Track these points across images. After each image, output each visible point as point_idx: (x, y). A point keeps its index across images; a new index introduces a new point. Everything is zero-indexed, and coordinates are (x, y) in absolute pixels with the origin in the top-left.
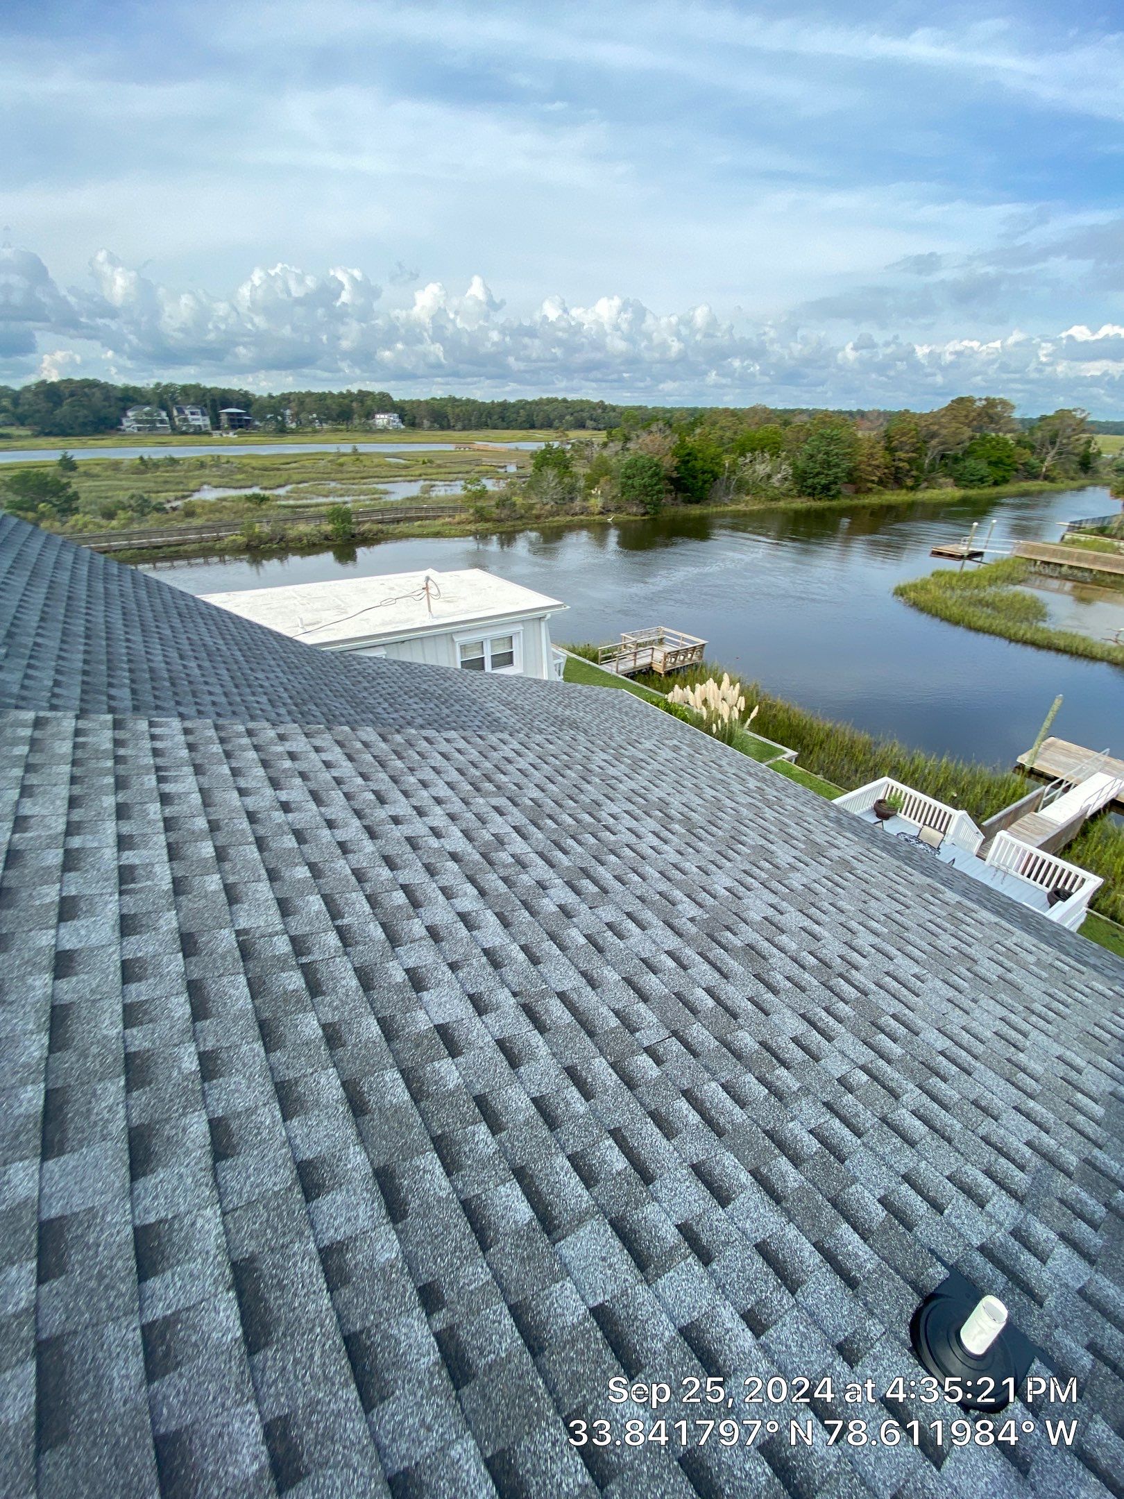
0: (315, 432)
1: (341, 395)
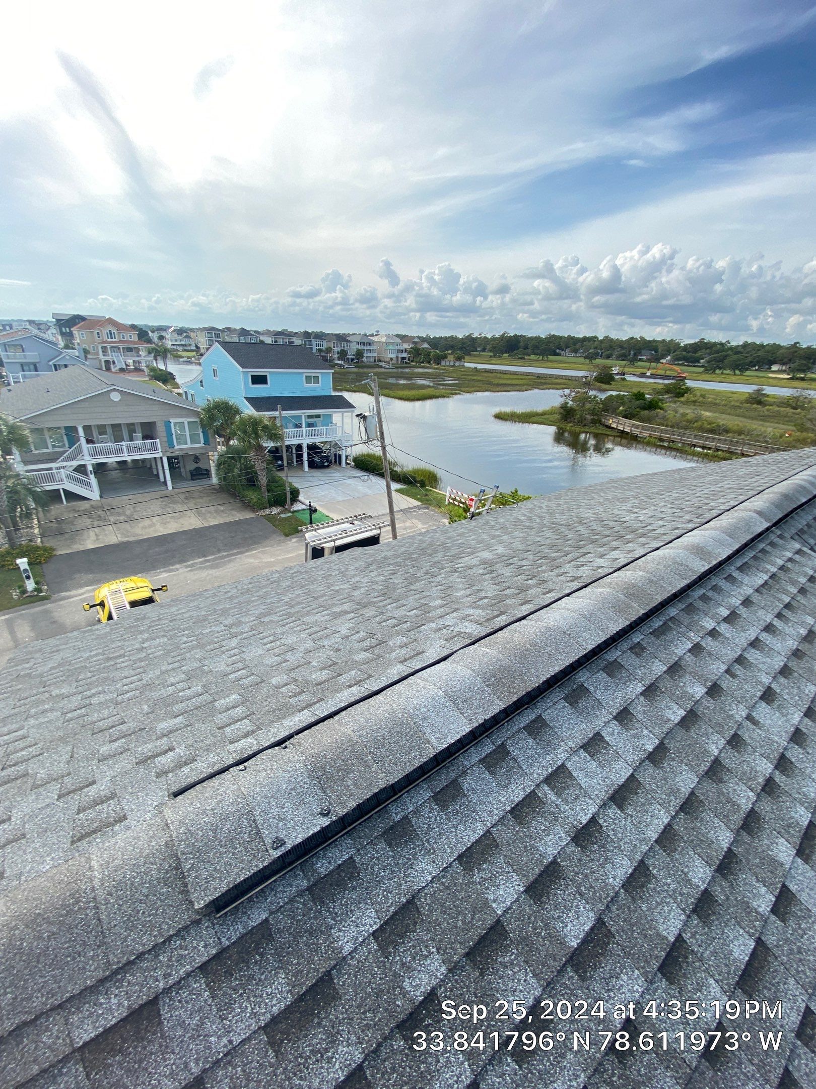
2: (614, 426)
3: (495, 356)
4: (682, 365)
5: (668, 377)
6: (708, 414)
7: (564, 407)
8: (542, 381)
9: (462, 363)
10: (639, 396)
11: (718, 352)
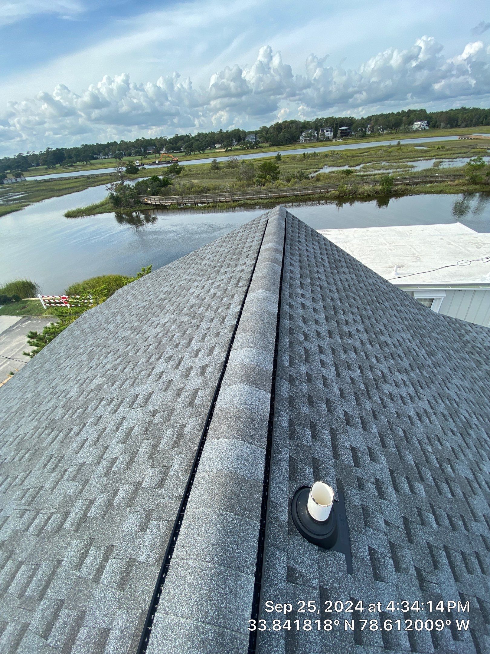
2: (149, 202)
3: (49, 168)
4: (173, 152)
5: (168, 162)
6: (196, 181)
7: (112, 196)
8: (91, 180)
9: (23, 179)
10: (155, 179)
11: (187, 142)
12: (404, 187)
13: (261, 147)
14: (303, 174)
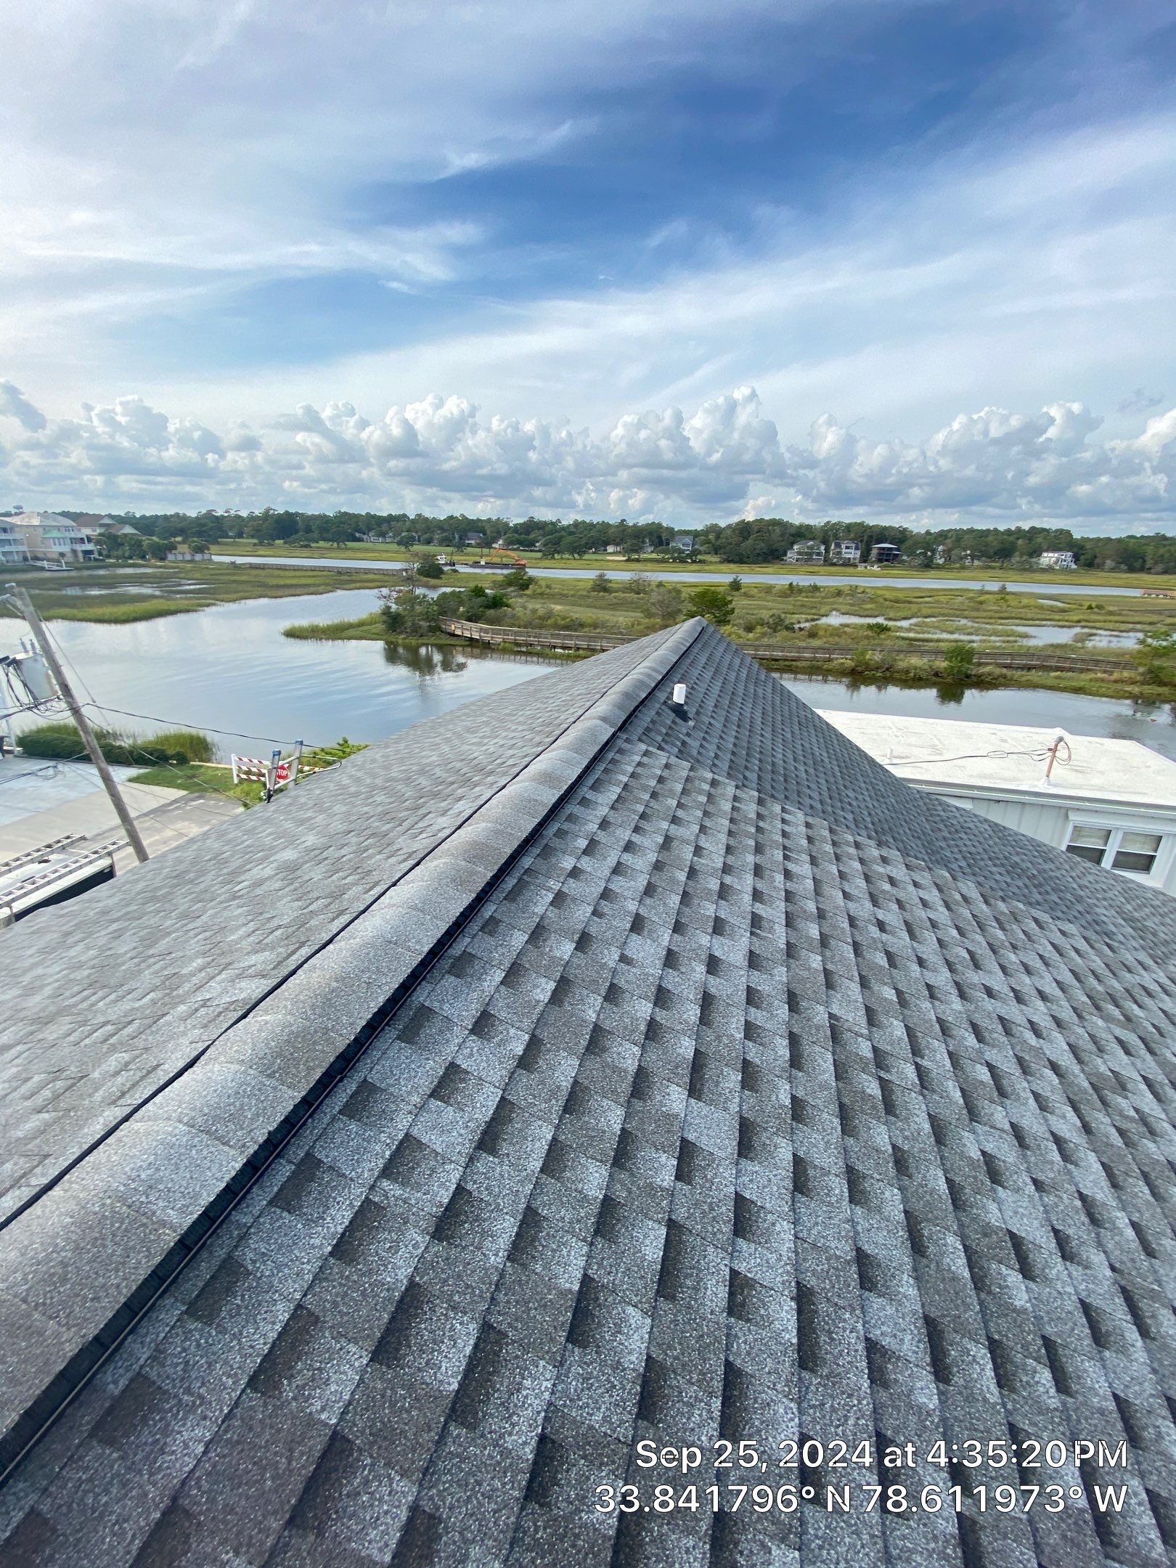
0: (963, 568)
1: (1009, 532)
2: (458, 632)
3: (261, 544)
4: (517, 549)
5: (505, 566)
6: (558, 607)
7: (386, 611)
8: (346, 578)
9: (207, 557)
10: (478, 592)
11: (551, 533)
12: (998, 671)
13: (700, 561)
14: (781, 620)
